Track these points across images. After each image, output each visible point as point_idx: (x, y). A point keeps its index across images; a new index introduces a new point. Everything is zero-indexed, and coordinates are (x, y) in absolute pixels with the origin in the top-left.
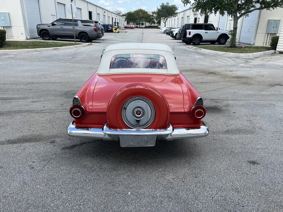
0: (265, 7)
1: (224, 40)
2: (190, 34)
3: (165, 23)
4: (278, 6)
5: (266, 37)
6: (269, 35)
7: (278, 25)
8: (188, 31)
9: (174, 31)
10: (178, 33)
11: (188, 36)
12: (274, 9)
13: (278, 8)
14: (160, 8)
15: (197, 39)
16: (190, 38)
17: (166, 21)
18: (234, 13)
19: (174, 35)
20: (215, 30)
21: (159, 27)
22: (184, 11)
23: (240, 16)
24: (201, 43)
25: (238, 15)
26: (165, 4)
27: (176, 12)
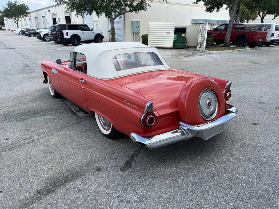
0: (133, 10)
1: (100, 39)
2: (67, 35)
3: (17, 24)
4: (142, 10)
5: (133, 36)
6: (134, 34)
7: (139, 25)
8: (65, 32)
9: (41, 32)
10: (50, 33)
11: (65, 37)
12: (139, 11)
13: (142, 11)
14: (7, 7)
15: (76, 40)
16: (69, 38)
17: (18, 21)
18: (110, 15)
19: (42, 36)
20: (90, 30)
21: (3, 28)
22: (37, 11)
23: (115, 17)
24: (80, 44)
25: (114, 16)
26: (13, 3)
27: (28, 12)
